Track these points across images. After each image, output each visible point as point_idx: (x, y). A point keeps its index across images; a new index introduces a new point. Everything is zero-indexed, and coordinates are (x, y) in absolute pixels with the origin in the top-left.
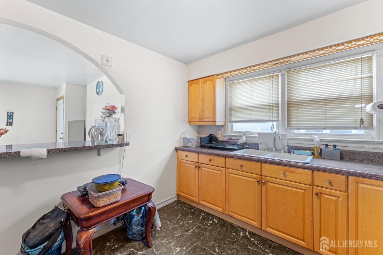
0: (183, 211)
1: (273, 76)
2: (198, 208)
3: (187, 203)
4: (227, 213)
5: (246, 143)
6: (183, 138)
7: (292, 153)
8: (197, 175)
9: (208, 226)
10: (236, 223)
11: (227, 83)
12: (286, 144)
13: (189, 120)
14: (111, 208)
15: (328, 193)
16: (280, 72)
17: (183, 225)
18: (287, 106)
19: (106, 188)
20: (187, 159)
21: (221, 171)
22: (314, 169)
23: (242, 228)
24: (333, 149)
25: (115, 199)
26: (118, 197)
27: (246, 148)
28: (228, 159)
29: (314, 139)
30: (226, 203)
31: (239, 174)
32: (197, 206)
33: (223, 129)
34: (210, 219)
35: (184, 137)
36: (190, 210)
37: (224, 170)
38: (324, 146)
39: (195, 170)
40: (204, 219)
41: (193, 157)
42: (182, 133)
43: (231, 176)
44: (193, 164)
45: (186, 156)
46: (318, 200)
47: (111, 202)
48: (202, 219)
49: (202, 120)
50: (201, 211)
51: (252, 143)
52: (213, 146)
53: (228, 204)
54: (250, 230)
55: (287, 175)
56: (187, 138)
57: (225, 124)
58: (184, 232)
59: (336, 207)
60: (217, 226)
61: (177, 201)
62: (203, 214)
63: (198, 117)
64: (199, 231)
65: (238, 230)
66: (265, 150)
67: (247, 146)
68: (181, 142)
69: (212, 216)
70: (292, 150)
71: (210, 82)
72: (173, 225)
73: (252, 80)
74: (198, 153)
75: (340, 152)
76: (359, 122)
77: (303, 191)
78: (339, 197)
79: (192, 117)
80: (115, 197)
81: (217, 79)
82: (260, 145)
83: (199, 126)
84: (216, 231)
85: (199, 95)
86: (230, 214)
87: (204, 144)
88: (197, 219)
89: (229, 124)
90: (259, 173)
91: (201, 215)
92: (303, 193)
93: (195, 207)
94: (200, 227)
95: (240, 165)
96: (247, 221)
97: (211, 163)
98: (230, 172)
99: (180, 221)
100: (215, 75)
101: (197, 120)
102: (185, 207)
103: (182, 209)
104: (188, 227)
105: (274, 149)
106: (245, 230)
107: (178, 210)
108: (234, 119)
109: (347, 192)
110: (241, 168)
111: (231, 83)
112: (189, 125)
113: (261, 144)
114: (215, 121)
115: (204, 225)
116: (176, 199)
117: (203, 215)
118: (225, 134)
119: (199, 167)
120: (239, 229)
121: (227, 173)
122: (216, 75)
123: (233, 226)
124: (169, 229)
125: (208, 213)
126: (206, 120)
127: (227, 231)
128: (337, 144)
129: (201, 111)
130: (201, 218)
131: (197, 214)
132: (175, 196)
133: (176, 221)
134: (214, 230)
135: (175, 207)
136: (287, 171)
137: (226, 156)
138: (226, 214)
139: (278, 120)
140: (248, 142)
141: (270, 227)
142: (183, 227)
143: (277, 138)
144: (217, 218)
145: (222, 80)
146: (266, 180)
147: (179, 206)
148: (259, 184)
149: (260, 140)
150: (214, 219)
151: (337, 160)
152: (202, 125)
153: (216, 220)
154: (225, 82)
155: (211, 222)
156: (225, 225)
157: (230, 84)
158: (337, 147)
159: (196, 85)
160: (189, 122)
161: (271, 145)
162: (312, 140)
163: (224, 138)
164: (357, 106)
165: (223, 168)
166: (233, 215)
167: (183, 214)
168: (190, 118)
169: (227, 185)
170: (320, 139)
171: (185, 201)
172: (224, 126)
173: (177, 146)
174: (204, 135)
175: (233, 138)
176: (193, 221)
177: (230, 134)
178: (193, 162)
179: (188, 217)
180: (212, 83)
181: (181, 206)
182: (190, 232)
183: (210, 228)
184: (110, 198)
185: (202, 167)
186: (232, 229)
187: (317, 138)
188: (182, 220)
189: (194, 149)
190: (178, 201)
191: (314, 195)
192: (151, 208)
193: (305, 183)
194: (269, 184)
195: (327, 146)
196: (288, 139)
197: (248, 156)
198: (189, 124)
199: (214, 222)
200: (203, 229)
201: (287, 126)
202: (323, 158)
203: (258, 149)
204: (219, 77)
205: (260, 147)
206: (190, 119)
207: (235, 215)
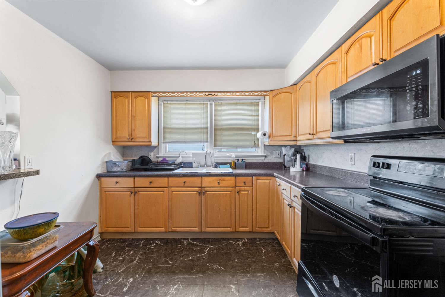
0: (115, 247)
1: (203, 104)
2: (133, 239)
3: (116, 239)
4: (170, 230)
5: (181, 163)
6: (106, 162)
7: (218, 167)
8: (132, 202)
9: (153, 249)
10: (178, 237)
11: (160, 103)
12: (213, 161)
13: (114, 140)
14: (50, 256)
15: (243, 190)
16: (209, 102)
17: (124, 259)
18: (214, 131)
19: (41, 230)
20: (118, 185)
21: (164, 191)
22: (236, 175)
23: (184, 239)
24: (242, 162)
25: (52, 244)
26: (57, 241)
27: (182, 167)
28: (170, 179)
29: (231, 156)
30: (169, 220)
31: (183, 190)
32: (131, 237)
33: (155, 150)
34: (152, 243)
35: (107, 160)
36: (124, 243)
37: (166, 189)
38: (237, 160)
39: (130, 196)
40: (146, 245)
41: (128, 182)
42: (105, 156)
43: (174, 193)
44: (127, 191)
45: (117, 183)
46: (238, 196)
47: (47, 249)
48: (143, 246)
49: (132, 140)
50: (138, 240)
51: (187, 162)
52: (149, 168)
53: (171, 221)
54: (191, 237)
55: (220, 183)
56: (114, 161)
57: (158, 145)
58: (128, 264)
59: (247, 198)
60: (161, 245)
61: (101, 240)
62: (141, 241)
63: (127, 136)
64: (145, 257)
65: (181, 241)
66: (198, 168)
67: (182, 166)
68: (104, 167)
69: (153, 240)
70: (218, 165)
71: (143, 98)
72: (111, 264)
73: (186, 103)
74: (134, 177)
75: (246, 163)
76: (253, 144)
77: (230, 192)
78: (248, 191)
79: (119, 136)
80: (53, 241)
81: (152, 97)
82: (193, 164)
83: (124, 147)
84: (163, 249)
85: (128, 111)
86: (174, 230)
87: (137, 166)
88: (138, 248)
89: (163, 144)
90: (200, 185)
91: (141, 243)
92: (230, 193)
93: (129, 239)
94: (145, 253)
95: (183, 182)
96: (190, 230)
97: (152, 185)
98: (173, 190)
99: (117, 257)
100: (150, 92)
101: (126, 140)
102: (116, 243)
103: (112, 246)
104: (130, 259)
105: (205, 166)
106: (187, 239)
107: (108, 249)
108: (168, 140)
109: (252, 187)
110: (184, 185)
111: (166, 103)
112: (112, 146)
113: (194, 162)
114: (150, 142)
115: (148, 250)
116: (99, 239)
117: (143, 242)
118: (159, 155)
119: (136, 193)
120: (183, 240)
121: (170, 192)
122: (152, 92)
123: (177, 240)
124: (107, 270)
125: (147, 239)
126: (138, 140)
127: (172, 245)
128: (244, 158)
129: (132, 130)
130: (141, 245)
131: (136, 244)
132: (97, 236)
133: (113, 259)
134: (160, 250)
135: (103, 247)
136: (220, 180)
137: (168, 176)
138: (169, 232)
139: (207, 141)
140: (184, 161)
141: (208, 228)
142: (125, 260)
143: (207, 156)
144: (159, 240)
145: (156, 98)
146: (205, 190)
147: (107, 244)
148: (199, 195)
149: (194, 159)
150: (156, 241)
151: (244, 169)
152: (129, 146)
153: (159, 241)
154: (159, 100)
155: (155, 245)
156: (169, 242)
157: (164, 104)
158: (244, 161)
159: (124, 98)
160: (113, 142)
161: (203, 163)
162: (230, 157)
163: (157, 159)
164: (253, 133)
165: (165, 188)
166: (176, 230)
167: (117, 250)
168: (114, 137)
169: (170, 203)
170: (235, 156)
171: (112, 238)
172: (157, 147)
173: (99, 172)
174: (131, 157)
175: (167, 159)
176: (134, 251)
177: (164, 155)
178: (127, 188)
179: (125, 251)
180: (146, 100)
181: (109, 244)
182: (135, 261)
183: (156, 250)
184: (46, 244)
185: (139, 192)
186: (177, 243)
187: (233, 155)
188: (120, 255)
189: (125, 173)
190: (103, 241)
191: (236, 193)
192: (96, 246)
193: (231, 186)
194: (208, 193)
195: (238, 160)
196: (216, 157)
197: (190, 172)
198: (113, 144)
199: (156, 244)
200: (149, 253)
201: (214, 147)
202: (237, 169)
203: (192, 167)
204: (154, 95)
205: (194, 165)
206: (116, 139)
207: (178, 229)
